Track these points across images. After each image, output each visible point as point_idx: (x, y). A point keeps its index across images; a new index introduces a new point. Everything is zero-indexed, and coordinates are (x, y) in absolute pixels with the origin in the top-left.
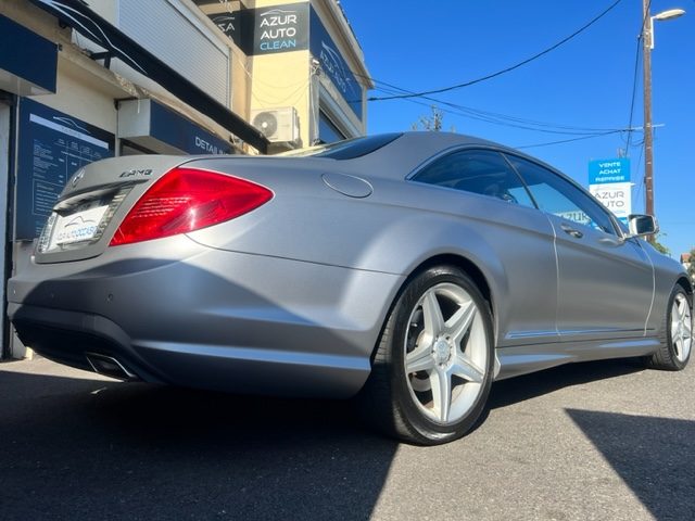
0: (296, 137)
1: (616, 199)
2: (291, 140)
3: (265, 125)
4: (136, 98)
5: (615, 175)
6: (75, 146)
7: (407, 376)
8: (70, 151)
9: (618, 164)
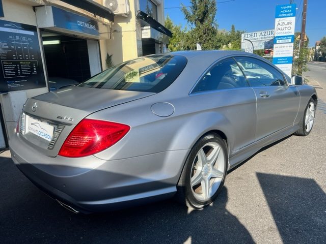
0: (128, 11)
1: (288, 26)
2: (126, 12)
3: (111, 4)
4: (43, 6)
5: (288, 13)
6: (18, 38)
7: (192, 187)
8: (16, 41)
9: (290, 7)
